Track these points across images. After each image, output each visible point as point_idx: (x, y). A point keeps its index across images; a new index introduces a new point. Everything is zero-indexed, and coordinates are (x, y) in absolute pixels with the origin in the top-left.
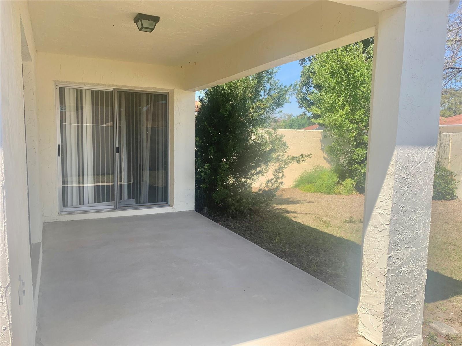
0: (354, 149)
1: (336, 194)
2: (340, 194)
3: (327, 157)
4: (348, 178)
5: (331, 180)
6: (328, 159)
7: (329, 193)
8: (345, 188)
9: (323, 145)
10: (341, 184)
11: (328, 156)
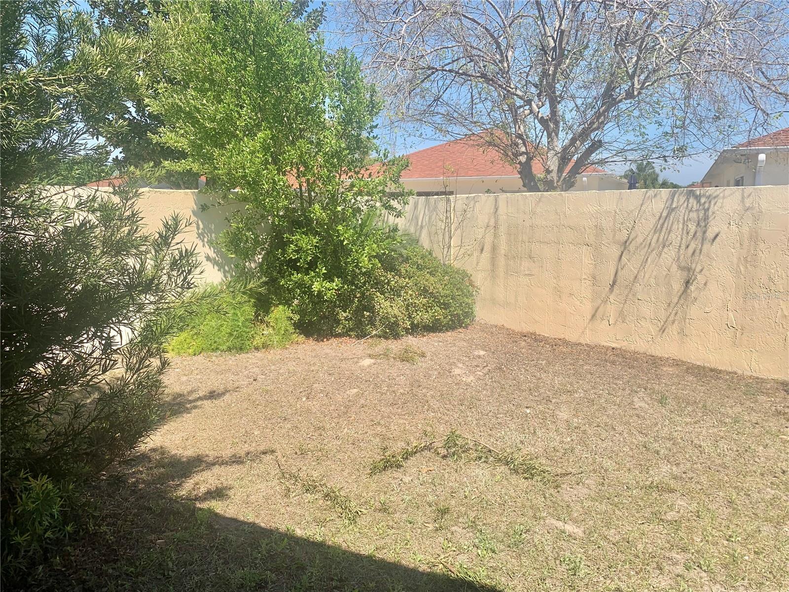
0: (287, 238)
1: (257, 349)
2: (265, 346)
3: (215, 255)
4: (277, 306)
5: (242, 315)
6: (217, 259)
7: (241, 349)
8: (274, 329)
9: (201, 226)
10: (262, 321)
11: (214, 252)
